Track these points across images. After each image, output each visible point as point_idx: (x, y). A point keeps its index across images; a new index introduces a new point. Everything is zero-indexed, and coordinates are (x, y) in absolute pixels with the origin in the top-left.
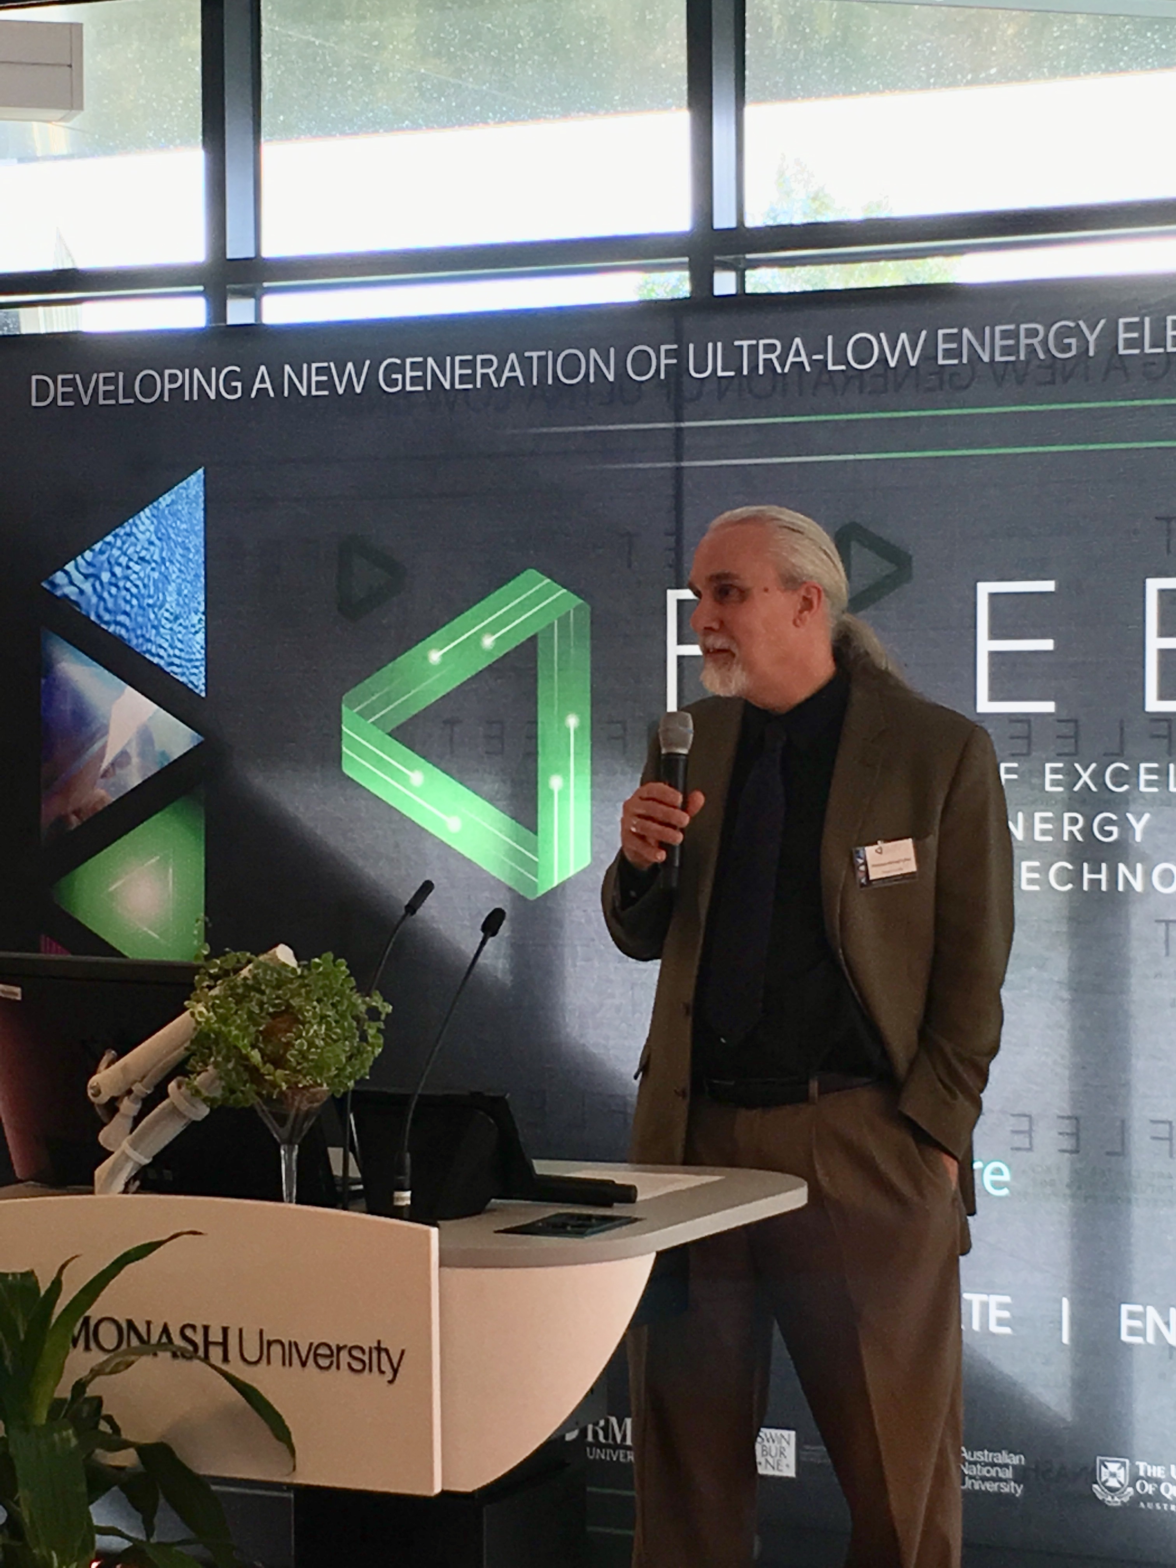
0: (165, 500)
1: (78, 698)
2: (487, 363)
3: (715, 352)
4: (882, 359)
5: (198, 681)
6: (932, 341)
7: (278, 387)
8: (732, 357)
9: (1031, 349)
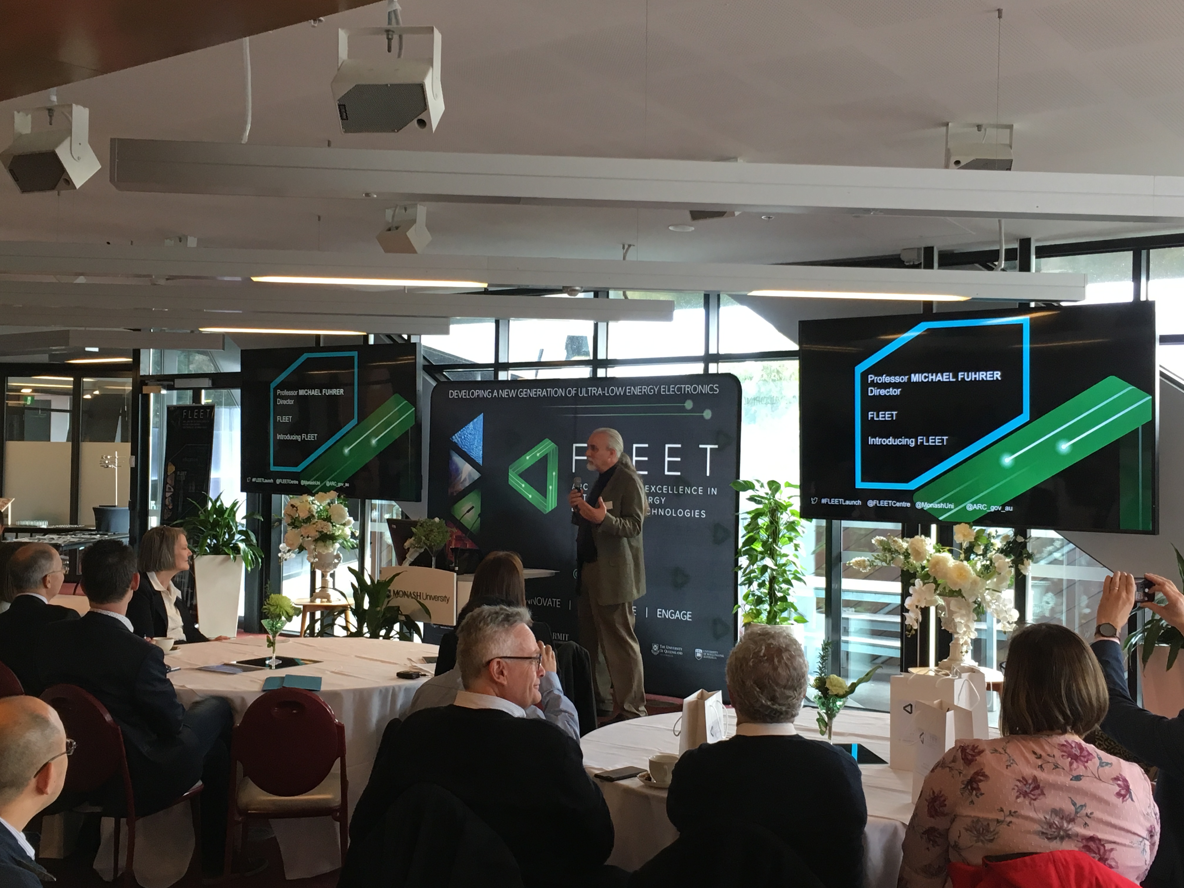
0: (475, 420)
1: (457, 465)
2: (539, 391)
3: (584, 390)
4: (616, 393)
5: (480, 462)
6: (625, 389)
7: (498, 395)
8: (587, 392)
9: (644, 392)
